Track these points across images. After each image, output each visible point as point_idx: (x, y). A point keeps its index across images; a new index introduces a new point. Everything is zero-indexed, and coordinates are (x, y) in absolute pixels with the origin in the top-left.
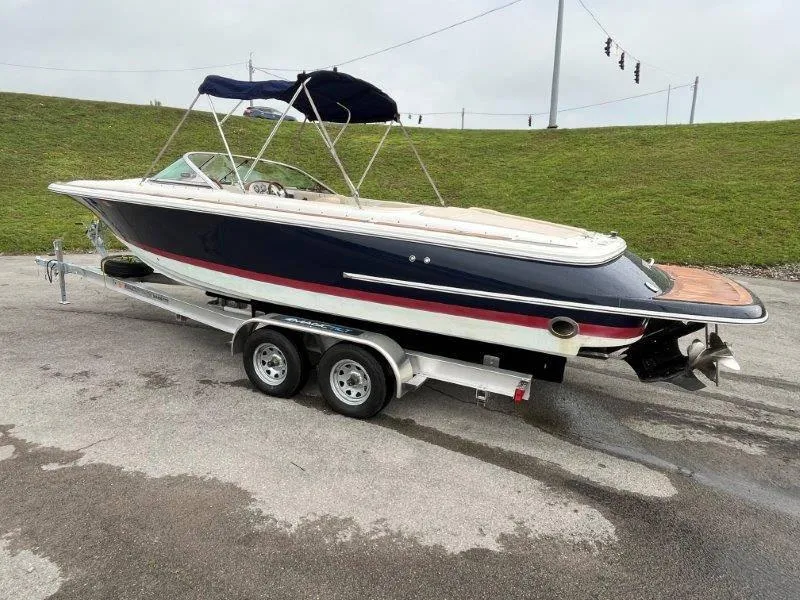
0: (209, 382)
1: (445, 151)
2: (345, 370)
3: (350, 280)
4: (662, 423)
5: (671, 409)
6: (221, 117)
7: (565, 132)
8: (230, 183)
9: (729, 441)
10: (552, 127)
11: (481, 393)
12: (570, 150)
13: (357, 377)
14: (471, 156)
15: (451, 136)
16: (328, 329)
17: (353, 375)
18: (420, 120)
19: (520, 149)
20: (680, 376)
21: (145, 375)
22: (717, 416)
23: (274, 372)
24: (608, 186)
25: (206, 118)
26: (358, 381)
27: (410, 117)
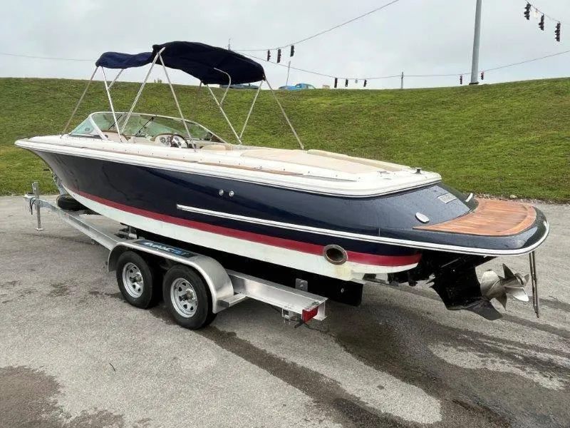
0: (95, 293)
1: (376, 108)
2: (182, 287)
3: (181, 210)
4: (469, 350)
5: (488, 338)
6: (109, 83)
7: (486, 87)
8: (144, 136)
9: (530, 373)
10: (473, 83)
11: (286, 312)
12: (488, 102)
13: (191, 294)
14: (399, 111)
15: (384, 96)
16: (170, 252)
17: (189, 292)
18: (365, 84)
19: (443, 103)
20: (478, 305)
21: (54, 286)
22: (532, 347)
23: (138, 286)
24: (521, 132)
25: (99, 85)
26: (192, 297)
27: (356, 81)
